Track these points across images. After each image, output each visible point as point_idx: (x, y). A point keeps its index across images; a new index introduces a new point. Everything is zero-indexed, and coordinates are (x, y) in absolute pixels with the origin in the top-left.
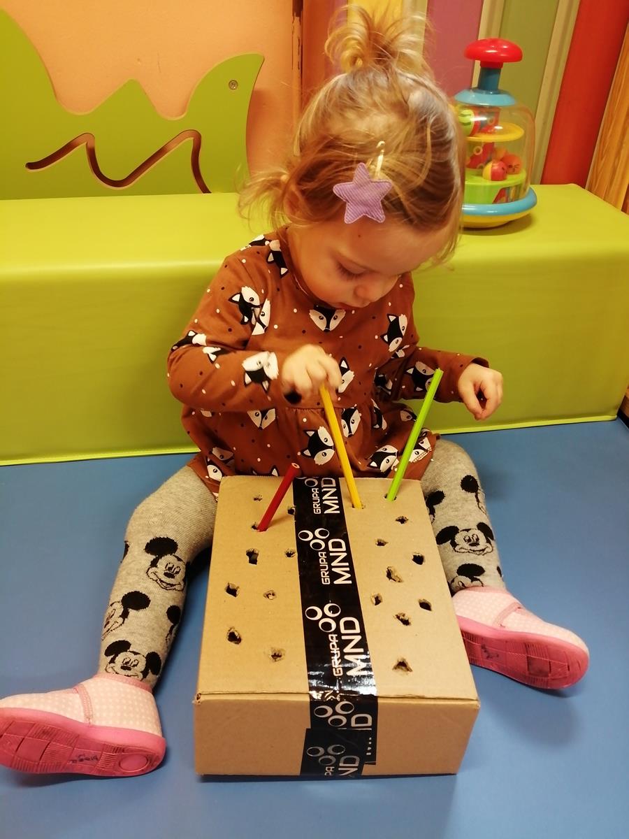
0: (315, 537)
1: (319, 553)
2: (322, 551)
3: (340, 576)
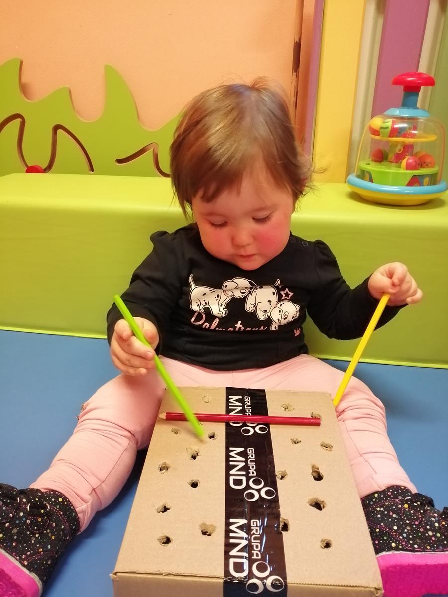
0: (259, 492)
1: (255, 474)
2: (254, 476)
3: (239, 454)
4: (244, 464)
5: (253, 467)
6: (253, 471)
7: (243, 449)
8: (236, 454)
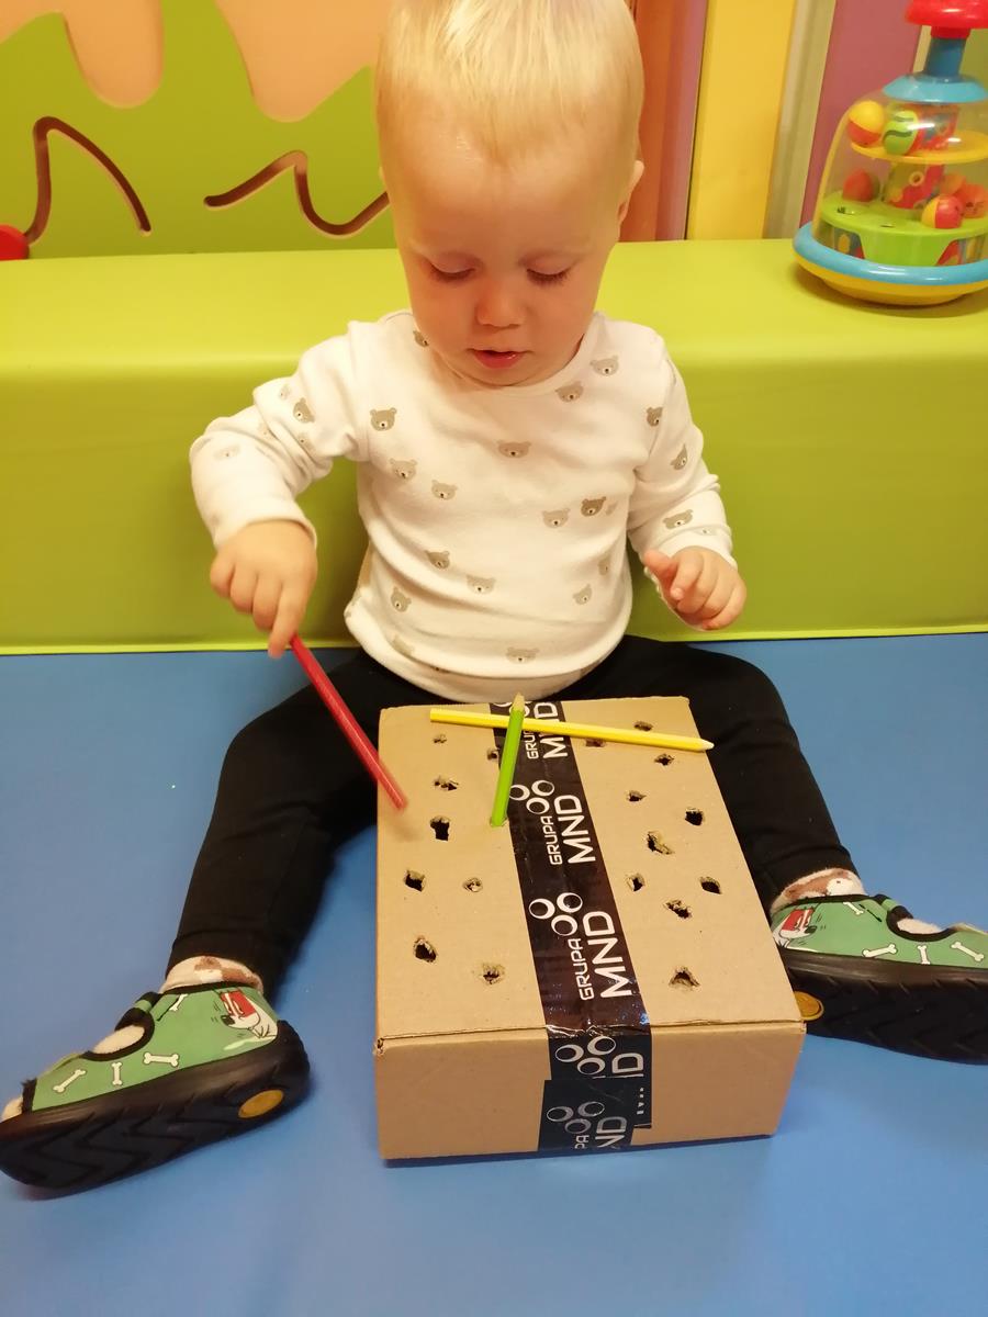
0: (532, 794)
1: (542, 818)
2: (546, 814)
3: (576, 851)
4: (564, 834)
5: (548, 830)
6: (547, 824)
7: (571, 861)
8: (581, 850)
